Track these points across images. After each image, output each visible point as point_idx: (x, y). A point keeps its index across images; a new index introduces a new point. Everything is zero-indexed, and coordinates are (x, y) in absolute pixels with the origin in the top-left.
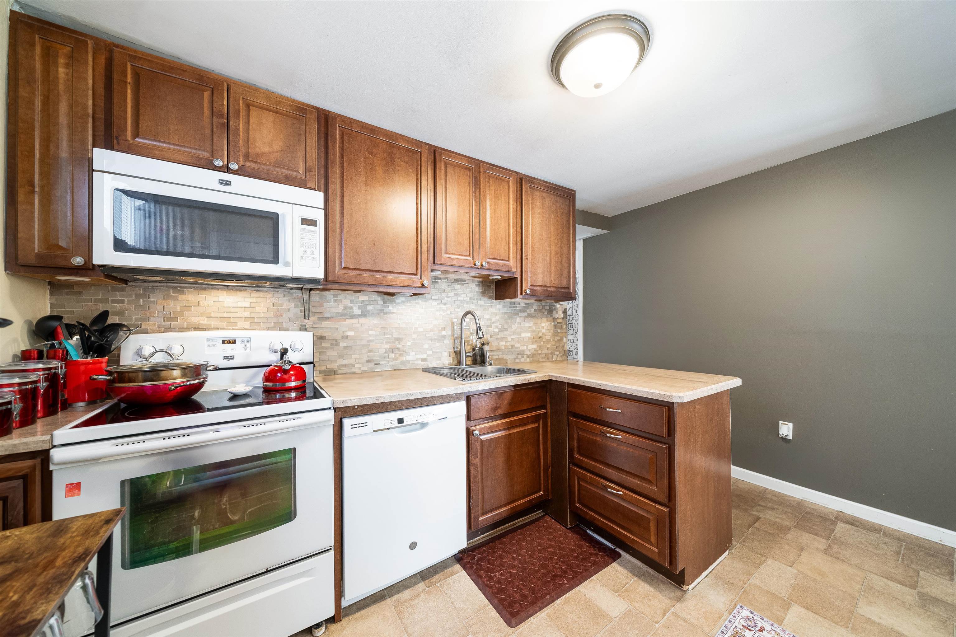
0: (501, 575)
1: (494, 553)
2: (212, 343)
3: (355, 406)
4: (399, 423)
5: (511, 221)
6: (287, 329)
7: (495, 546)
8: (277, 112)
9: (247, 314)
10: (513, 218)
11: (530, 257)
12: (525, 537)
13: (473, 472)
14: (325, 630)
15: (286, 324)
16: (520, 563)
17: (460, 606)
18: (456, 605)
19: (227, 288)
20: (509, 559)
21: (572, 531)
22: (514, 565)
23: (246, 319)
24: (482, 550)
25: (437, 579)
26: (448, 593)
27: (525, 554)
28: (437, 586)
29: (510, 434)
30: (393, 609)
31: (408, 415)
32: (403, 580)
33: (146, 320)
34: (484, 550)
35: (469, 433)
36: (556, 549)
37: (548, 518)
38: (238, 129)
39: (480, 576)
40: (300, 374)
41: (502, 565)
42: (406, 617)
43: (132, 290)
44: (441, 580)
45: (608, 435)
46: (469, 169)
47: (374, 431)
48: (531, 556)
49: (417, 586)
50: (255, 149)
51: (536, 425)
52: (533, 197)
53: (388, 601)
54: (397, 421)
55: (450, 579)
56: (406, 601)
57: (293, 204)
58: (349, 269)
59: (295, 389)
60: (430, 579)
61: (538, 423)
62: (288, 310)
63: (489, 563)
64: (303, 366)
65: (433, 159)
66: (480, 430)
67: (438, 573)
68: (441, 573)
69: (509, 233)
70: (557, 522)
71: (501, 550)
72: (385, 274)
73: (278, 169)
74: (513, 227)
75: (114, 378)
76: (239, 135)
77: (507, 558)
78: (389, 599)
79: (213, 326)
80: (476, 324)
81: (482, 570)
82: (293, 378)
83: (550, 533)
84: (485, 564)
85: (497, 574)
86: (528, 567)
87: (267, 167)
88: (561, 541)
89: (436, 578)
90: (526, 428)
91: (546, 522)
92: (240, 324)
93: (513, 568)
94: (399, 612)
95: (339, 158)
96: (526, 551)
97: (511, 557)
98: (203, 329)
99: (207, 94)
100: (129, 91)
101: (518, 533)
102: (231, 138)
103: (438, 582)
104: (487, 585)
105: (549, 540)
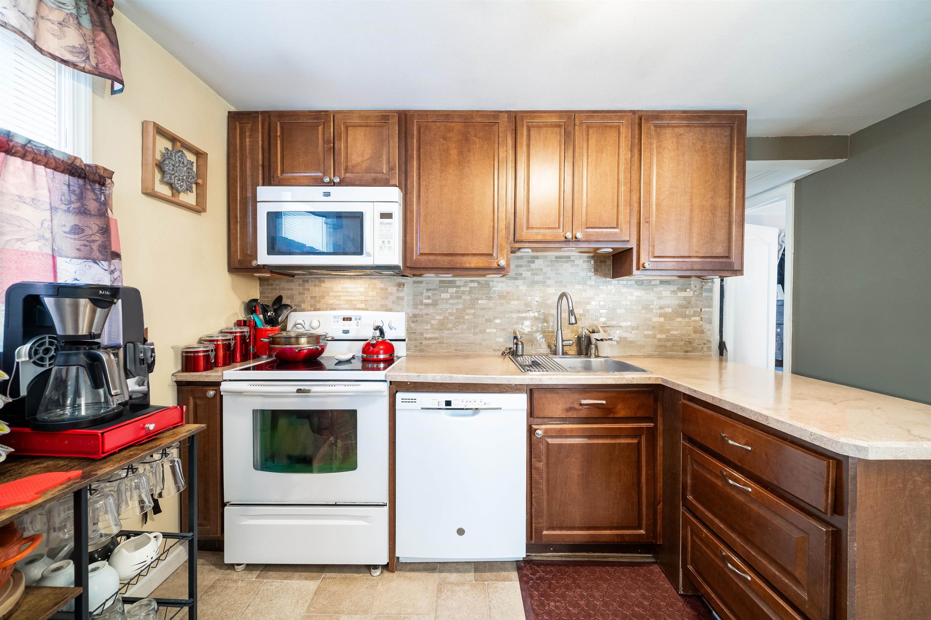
0: (557, 607)
1: (562, 579)
2: (337, 320)
3: (408, 382)
4: (446, 405)
5: (622, 176)
6: (391, 310)
7: (567, 572)
8: (367, 126)
9: (363, 298)
10: (625, 172)
11: (653, 219)
12: (611, 578)
13: (536, 476)
14: (381, 574)
15: (390, 306)
16: (587, 605)
17: (495, 616)
18: (492, 612)
19: (350, 277)
20: (575, 594)
21: (686, 600)
22: (578, 604)
23: (362, 302)
24: (548, 569)
25: (488, 577)
26: (491, 596)
27: (599, 598)
28: (485, 584)
29: (590, 444)
30: (436, 585)
31: (458, 399)
32: (458, 562)
33: (304, 302)
34: (551, 570)
35: (531, 432)
36: (648, 612)
37: (656, 569)
38: (340, 149)
39: (531, 596)
40: (390, 349)
41: (563, 596)
42: (442, 598)
43: (298, 281)
44: (491, 580)
45: (731, 482)
46: (559, 126)
47: (422, 409)
48: (606, 604)
49: (466, 574)
50: (351, 162)
51: (635, 441)
52: (659, 138)
53: (436, 575)
54: (444, 403)
55: (500, 583)
56: (450, 583)
57: (373, 202)
58: (425, 254)
59: (384, 361)
60: (481, 573)
61: (638, 439)
62: (391, 294)
63: (549, 587)
64: (393, 343)
65: (514, 126)
66: (546, 431)
67: (492, 572)
68: (495, 573)
69: (618, 192)
70: (667, 579)
71: (571, 580)
72: (460, 257)
73: (368, 174)
74: (625, 184)
75: (270, 341)
76: (341, 153)
77: (574, 592)
78: (437, 574)
79: (342, 306)
80: (569, 307)
81: (538, 591)
82: (382, 351)
83: (650, 589)
84: (543, 586)
85: (552, 604)
86: (595, 615)
87: (360, 175)
88: (660, 605)
89: (488, 575)
90: (618, 441)
91: (651, 572)
92: (359, 306)
93: (574, 607)
94: (439, 590)
95: (417, 152)
96: (603, 596)
97: (579, 593)
98: (335, 309)
99: (320, 128)
100: (279, 142)
101: (604, 569)
102: (336, 157)
103: (487, 581)
104: (533, 610)
105: (643, 596)
